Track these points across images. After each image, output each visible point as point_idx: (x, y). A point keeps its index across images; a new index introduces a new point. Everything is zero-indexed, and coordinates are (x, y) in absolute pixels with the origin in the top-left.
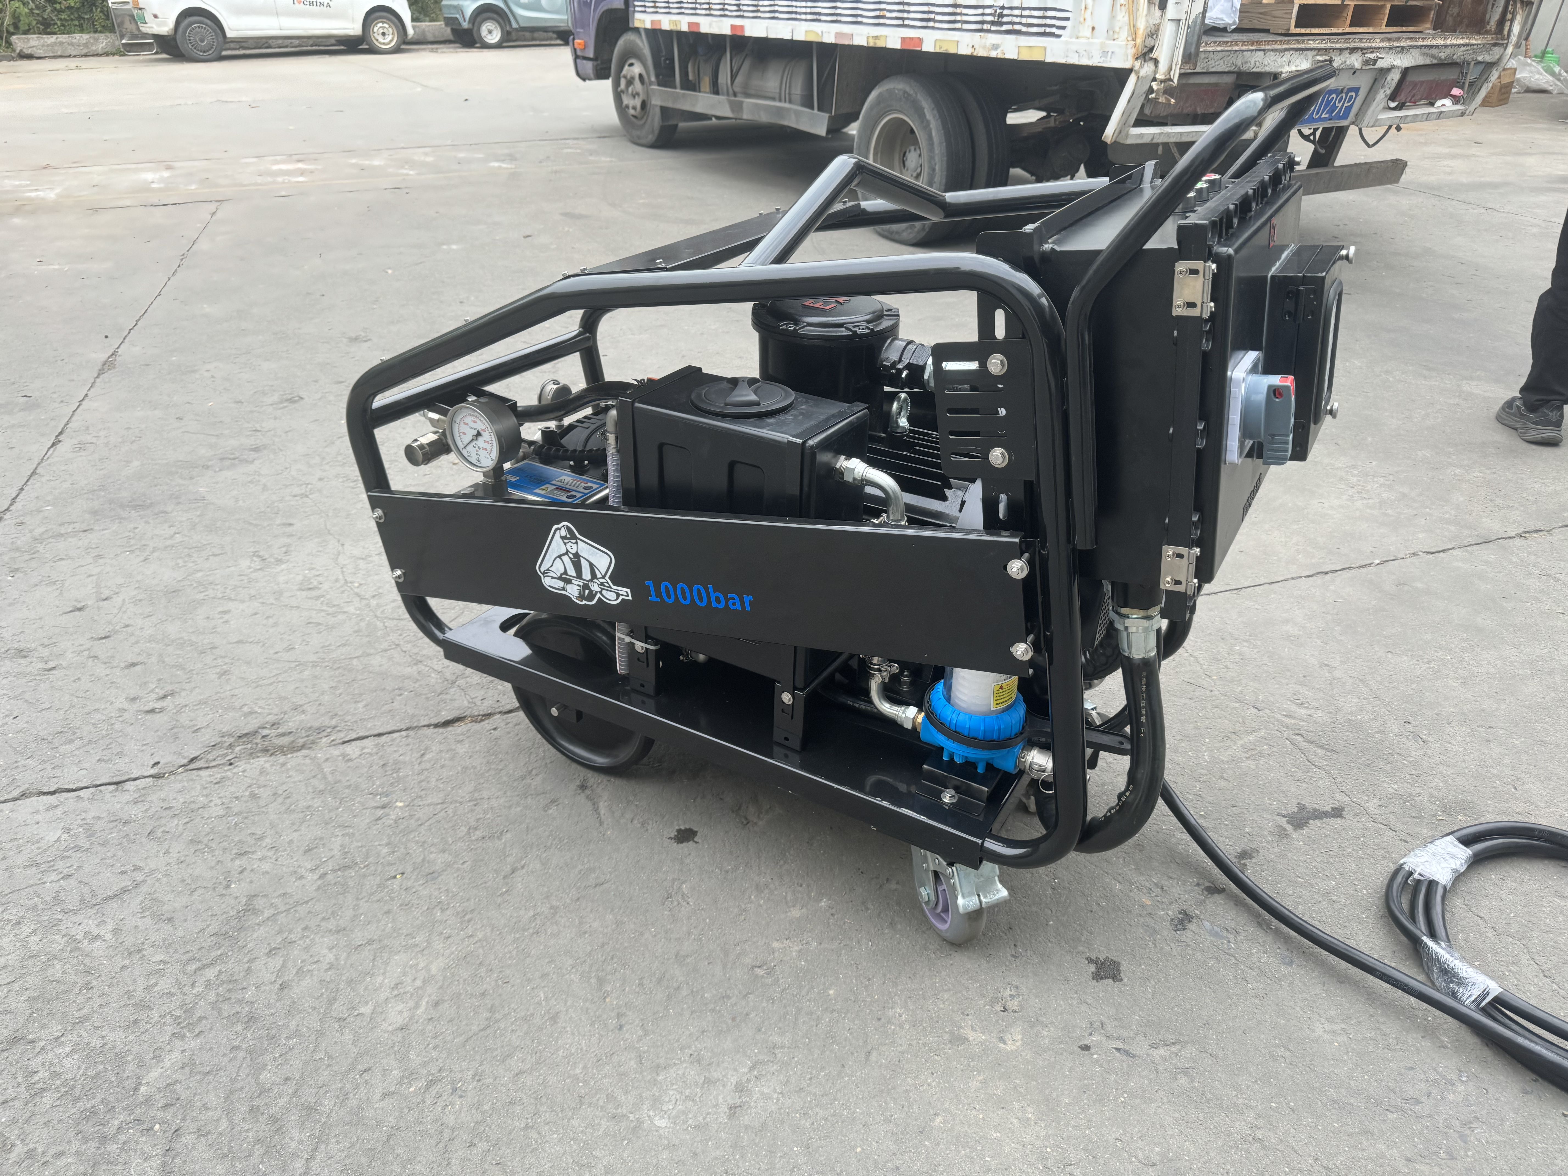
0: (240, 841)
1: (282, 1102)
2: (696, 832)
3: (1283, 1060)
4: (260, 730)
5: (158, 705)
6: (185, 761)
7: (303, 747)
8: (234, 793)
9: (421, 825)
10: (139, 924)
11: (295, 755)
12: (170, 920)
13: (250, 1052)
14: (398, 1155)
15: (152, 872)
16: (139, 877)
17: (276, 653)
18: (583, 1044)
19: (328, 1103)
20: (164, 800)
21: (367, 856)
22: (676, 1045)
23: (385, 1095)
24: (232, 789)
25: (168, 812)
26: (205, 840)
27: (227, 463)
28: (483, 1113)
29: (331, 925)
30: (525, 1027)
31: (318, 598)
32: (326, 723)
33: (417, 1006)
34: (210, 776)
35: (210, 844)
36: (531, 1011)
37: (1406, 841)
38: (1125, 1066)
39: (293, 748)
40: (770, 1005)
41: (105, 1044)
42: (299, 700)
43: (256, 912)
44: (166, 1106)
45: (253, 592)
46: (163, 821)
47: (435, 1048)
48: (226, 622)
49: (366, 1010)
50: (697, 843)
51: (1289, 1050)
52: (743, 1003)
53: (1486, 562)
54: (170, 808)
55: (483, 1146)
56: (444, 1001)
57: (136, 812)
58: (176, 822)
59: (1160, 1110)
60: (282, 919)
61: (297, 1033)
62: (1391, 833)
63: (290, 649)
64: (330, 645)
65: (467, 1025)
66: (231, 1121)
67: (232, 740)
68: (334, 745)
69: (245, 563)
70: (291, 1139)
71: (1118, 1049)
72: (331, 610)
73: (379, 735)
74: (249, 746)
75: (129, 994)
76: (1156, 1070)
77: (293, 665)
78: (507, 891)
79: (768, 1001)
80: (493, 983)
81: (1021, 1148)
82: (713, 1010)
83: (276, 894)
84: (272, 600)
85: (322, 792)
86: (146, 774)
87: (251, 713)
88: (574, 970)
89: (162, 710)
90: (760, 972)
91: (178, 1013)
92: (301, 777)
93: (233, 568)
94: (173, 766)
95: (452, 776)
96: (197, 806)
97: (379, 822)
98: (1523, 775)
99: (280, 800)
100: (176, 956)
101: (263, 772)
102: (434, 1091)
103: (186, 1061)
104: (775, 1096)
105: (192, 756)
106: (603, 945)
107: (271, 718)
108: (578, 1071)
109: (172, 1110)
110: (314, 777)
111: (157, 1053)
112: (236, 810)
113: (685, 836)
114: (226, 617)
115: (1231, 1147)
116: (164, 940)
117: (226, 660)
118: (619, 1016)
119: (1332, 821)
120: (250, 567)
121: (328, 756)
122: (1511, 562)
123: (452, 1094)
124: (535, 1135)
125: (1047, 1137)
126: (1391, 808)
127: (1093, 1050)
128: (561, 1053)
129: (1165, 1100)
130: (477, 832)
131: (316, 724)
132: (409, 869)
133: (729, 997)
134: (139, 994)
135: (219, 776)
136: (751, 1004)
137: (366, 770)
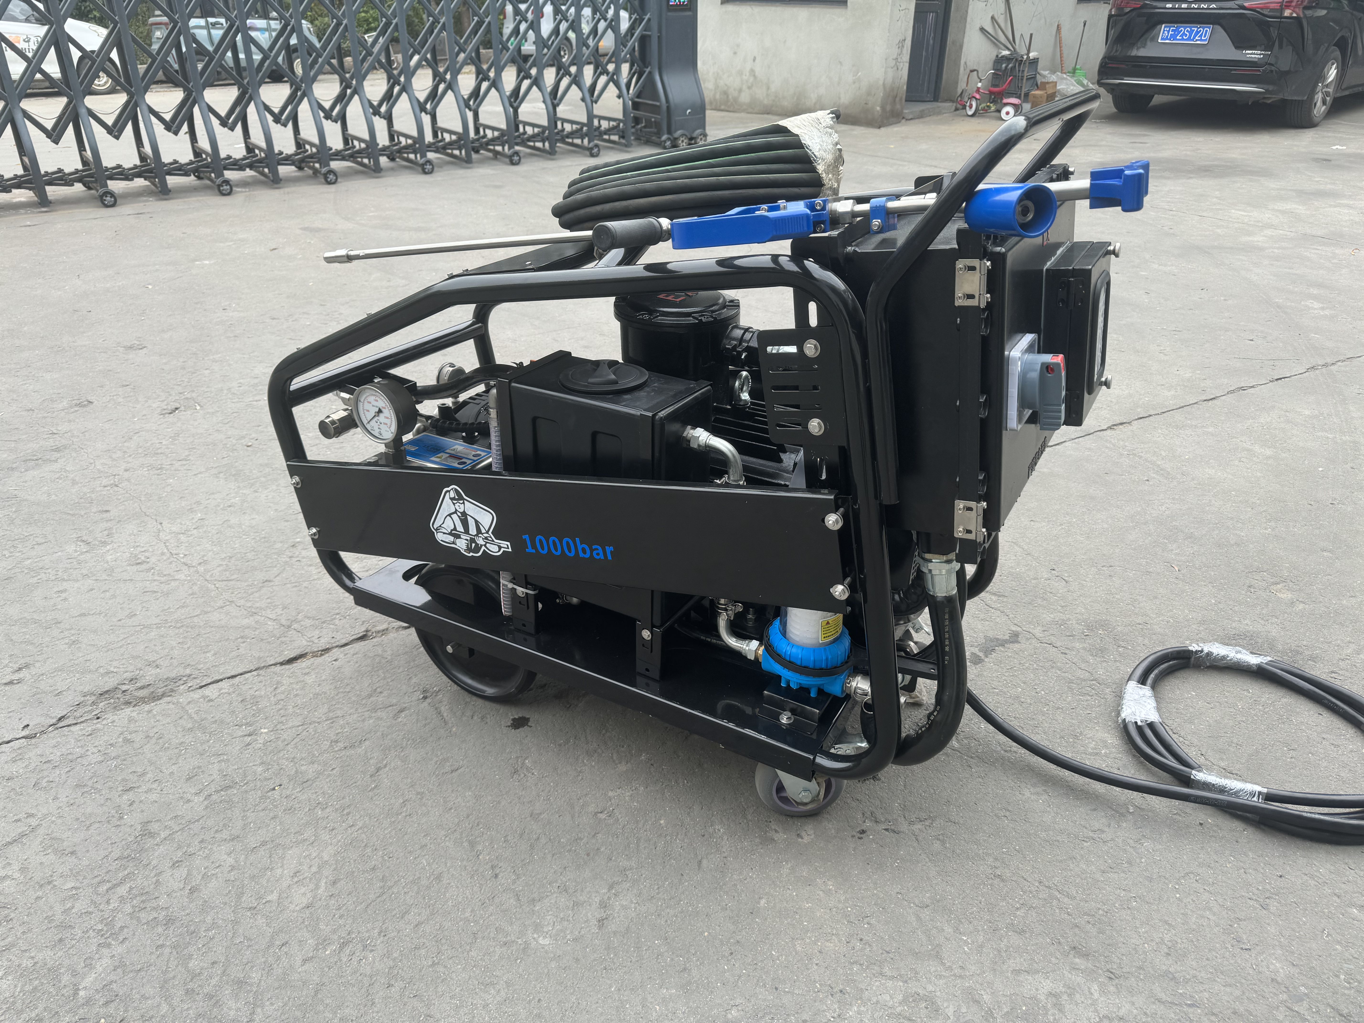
0: (123, 780)
1: (213, 982)
2: (529, 719)
3: (1005, 818)
4: (119, 687)
5: (16, 677)
6: (54, 721)
7: (163, 695)
8: (108, 741)
9: (287, 745)
10: (44, 861)
11: (158, 702)
12: (72, 853)
13: (175, 947)
14: (327, 1005)
15: (45, 816)
16: (34, 822)
17: (120, 620)
18: (468, 894)
19: (255, 976)
20: (41, 756)
21: (245, 776)
22: (545, 881)
23: (305, 961)
24: (106, 738)
25: (47, 765)
26: (90, 783)
27: (33, 463)
28: (394, 960)
29: (225, 834)
30: (416, 888)
31: (148, 570)
32: (181, 673)
33: (317, 887)
34: (81, 730)
35: (96, 785)
36: (418, 875)
37: (1066, 654)
38: (894, 840)
39: (155, 698)
40: (615, 840)
41: (36, 963)
42: (151, 657)
43: (152, 835)
44: (106, 1004)
45: (85, 572)
46: (46, 773)
47: (341, 917)
48: (65, 599)
49: (274, 897)
50: (531, 727)
51: (1008, 810)
52: (594, 841)
53: (1090, 449)
54: (49, 761)
55: (399, 985)
56: (340, 880)
57: (15, 769)
58: (58, 772)
59: (925, 868)
60: (178, 836)
61: (214, 925)
62: (1055, 649)
63: (132, 615)
64: (169, 608)
65: (364, 894)
66: (170, 1005)
67: (94, 698)
68: (192, 690)
69: (71, 548)
70: (230, 1009)
71: (887, 830)
72: (163, 579)
73: (233, 677)
74: (112, 701)
75: (50, 919)
76: (917, 839)
77: (138, 629)
78: (376, 787)
79: (613, 837)
80: (380, 859)
81: (828, 911)
82: (569, 851)
83: (169, 817)
84: (104, 576)
85: (191, 730)
86: (18, 736)
87: (108, 673)
88: (447, 839)
89: (19, 681)
90: (602, 816)
91: (100, 927)
92: (168, 720)
93: (60, 553)
94: (43, 726)
95: (306, 702)
96: (75, 757)
97: (250, 747)
98: (1138, 597)
99: (154, 741)
100: (86, 881)
101: (131, 720)
102: (347, 951)
103: (117, 964)
104: (633, 905)
105: (59, 716)
106: (468, 817)
107: (128, 675)
108: (467, 915)
109: (112, 1005)
110: (181, 718)
111: (88, 962)
112: (113, 755)
113: (519, 723)
114: (64, 595)
115: (980, 884)
116: (71, 870)
117: (73, 632)
118: (493, 867)
119: (1011, 646)
120: (76, 551)
121: (190, 700)
122: (1107, 447)
123: (363, 950)
124: (442, 969)
125: (846, 900)
126: (1051, 632)
127: (868, 833)
128: (450, 903)
129: (927, 860)
130: (339, 744)
131: (173, 675)
132: (285, 781)
133: (581, 839)
134: (59, 917)
135: (90, 729)
136: (600, 841)
137: (227, 706)
